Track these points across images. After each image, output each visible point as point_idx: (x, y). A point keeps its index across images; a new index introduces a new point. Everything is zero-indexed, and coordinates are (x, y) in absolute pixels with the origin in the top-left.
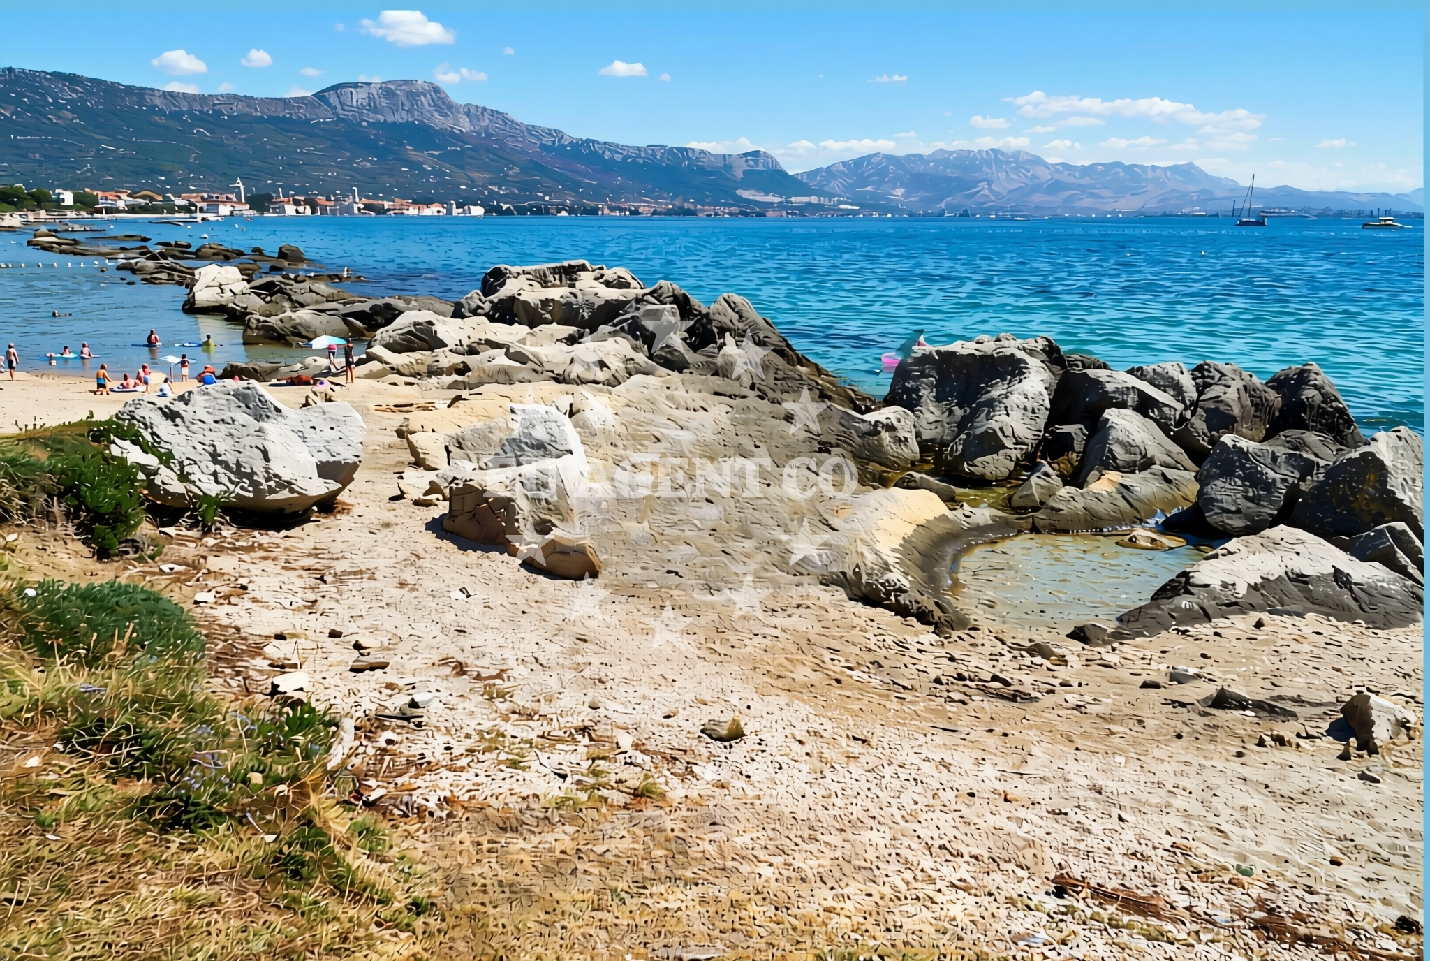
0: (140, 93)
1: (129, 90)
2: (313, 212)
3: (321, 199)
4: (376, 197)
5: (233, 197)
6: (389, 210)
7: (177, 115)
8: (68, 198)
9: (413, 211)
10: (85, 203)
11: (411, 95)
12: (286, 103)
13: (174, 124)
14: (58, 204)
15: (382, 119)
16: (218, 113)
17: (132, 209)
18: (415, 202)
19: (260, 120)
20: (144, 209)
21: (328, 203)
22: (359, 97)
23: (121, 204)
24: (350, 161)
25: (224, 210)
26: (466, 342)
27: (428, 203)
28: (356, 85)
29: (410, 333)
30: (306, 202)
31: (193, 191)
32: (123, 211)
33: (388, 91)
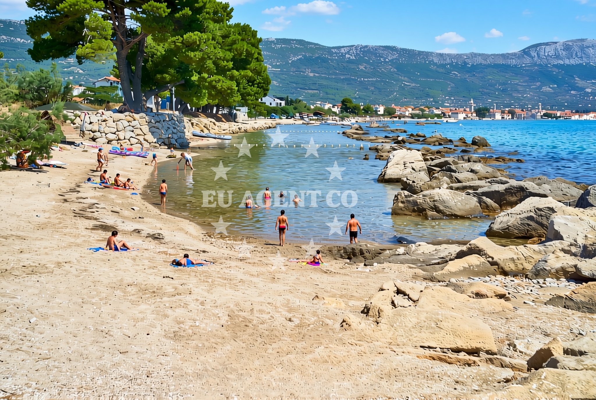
0: (427, 54)
1: (420, 53)
2: (513, 118)
3: (518, 111)
4: (552, 109)
5: (468, 109)
6: (560, 117)
7: (443, 66)
8: (381, 110)
9: (576, 117)
10: (389, 113)
11: (582, 49)
12: (504, 56)
13: (441, 70)
14: (375, 113)
15: (561, 62)
16: (466, 63)
17: (413, 116)
18: (577, 112)
19: (489, 66)
20: (419, 117)
21: (523, 113)
22: (550, 50)
23: (407, 114)
24: (540, 88)
25: (461, 116)
26: (581, 241)
27: (587, 112)
28: (547, 44)
29: (530, 218)
30: (509, 112)
31: (447, 107)
32: (408, 117)
33: (567, 47)
